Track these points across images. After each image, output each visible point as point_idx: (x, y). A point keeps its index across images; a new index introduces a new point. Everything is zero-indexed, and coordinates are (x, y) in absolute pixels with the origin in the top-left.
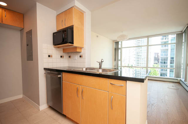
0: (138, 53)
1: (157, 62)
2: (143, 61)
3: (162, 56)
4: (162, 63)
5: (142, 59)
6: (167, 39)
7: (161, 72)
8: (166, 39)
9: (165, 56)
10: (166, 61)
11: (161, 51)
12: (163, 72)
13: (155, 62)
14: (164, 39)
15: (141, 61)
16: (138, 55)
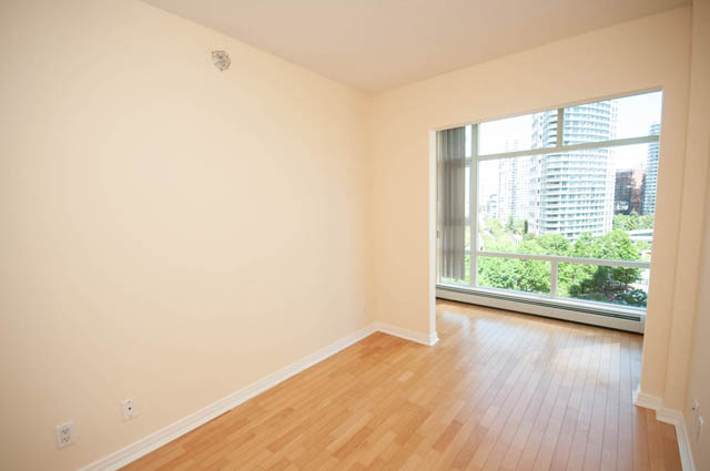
0: (552, 173)
1: (626, 208)
13: (618, 208)
15: (564, 206)
16: (552, 180)
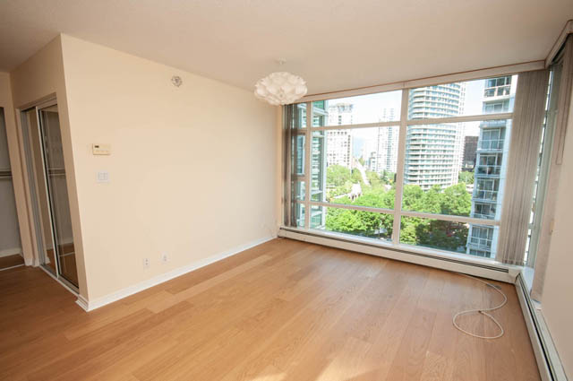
0: (415, 137)
2: (428, 163)
3: (485, 150)
4: (484, 172)
5: (425, 158)
6: (504, 92)
7: (479, 200)
8: (500, 92)
9: (495, 150)
10: (495, 166)
11: (484, 133)
12: (485, 200)
13: (466, 166)
14: (496, 93)
15: (423, 163)
16: (415, 143)
